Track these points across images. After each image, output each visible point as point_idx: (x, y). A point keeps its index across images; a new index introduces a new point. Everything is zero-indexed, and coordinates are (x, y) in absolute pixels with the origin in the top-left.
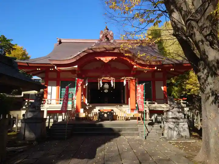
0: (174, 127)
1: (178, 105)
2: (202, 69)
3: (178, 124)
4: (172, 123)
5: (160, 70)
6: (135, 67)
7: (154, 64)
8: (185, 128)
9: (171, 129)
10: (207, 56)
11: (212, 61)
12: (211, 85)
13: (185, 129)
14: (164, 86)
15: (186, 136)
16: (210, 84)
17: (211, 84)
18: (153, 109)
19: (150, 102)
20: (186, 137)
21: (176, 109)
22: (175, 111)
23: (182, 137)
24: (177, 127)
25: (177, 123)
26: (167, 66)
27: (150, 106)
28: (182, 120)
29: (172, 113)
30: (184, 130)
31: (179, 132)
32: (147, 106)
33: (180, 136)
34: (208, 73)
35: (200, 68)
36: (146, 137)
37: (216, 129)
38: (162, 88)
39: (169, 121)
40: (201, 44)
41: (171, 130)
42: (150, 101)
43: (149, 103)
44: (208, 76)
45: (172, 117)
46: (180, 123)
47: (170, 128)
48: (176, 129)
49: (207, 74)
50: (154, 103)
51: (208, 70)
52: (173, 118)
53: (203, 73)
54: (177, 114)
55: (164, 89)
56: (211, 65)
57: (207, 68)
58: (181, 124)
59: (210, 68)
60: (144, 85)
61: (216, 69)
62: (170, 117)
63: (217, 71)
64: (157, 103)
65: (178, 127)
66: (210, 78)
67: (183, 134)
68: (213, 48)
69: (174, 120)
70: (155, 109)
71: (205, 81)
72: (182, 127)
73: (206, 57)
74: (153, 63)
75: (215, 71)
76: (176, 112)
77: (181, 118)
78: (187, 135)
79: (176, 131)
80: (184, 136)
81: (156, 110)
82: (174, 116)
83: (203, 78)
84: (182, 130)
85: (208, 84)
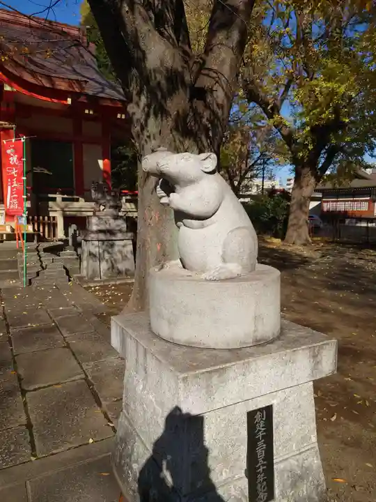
0: (101, 251)
1: (115, 201)
2: (135, 92)
3: (112, 246)
4: (96, 243)
5: (91, 112)
6: (7, 88)
7: (63, 88)
8: (127, 252)
9: (95, 256)
10: (144, 53)
11: (154, 71)
12: (153, 142)
13: (126, 256)
14: (103, 160)
15: (127, 270)
16: (152, 137)
17: (154, 139)
18: (74, 213)
19: (65, 196)
20: (128, 273)
21: (111, 210)
22: (106, 215)
23: (120, 272)
24: (109, 253)
25: (110, 242)
26: (109, 104)
27: (66, 207)
28: (119, 236)
29: (99, 219)
30: (125, 258)
31: (113, 262)
32: (58, 206)
33: (115, 271)
34: (149, 106)
35: (131, 89)
36: (30, 280)
37: (159, 248)
38: (101, 162)
39: (89, 239)
40: (127, 9)
41: (94, 259)
42: (67, 195)
43: (64, 200)
44: (148, 116)
45: (99, 228)
46: (117, 243)
47: (91, 254)
48: (107, 256)
49: (146, 109)
50: (77, 200)
51: (147, 98)
52: (100, 231)
53: (138, 105)
54: (112, 221)
55: (104, 165)
56: (153, 83)
57: (145, 92)
58: (118, 245)
59: (152, 94)
60: (22, 141)
61: (164, 97)
62: (95, 228)
63: (166, 102)
64: (83, 200)
65: (110, 250)
66: (151, 121)
67: (121, 266)
68: (161, 34)
69: (102, 236)
70: (79, 214)
71: (142, 129)
72: (121, 252)
73: (140, 54)
74: (63, 86)
75: (163, 102)
76: (109, 217)
77: (120, 231)
78: (130, 268)
79: (107, 261)
80: (124, 269)
81: (81, 217)
82: (102, 227)
83: (138, 120)
84: (119, 256)
85: (149, 137)
